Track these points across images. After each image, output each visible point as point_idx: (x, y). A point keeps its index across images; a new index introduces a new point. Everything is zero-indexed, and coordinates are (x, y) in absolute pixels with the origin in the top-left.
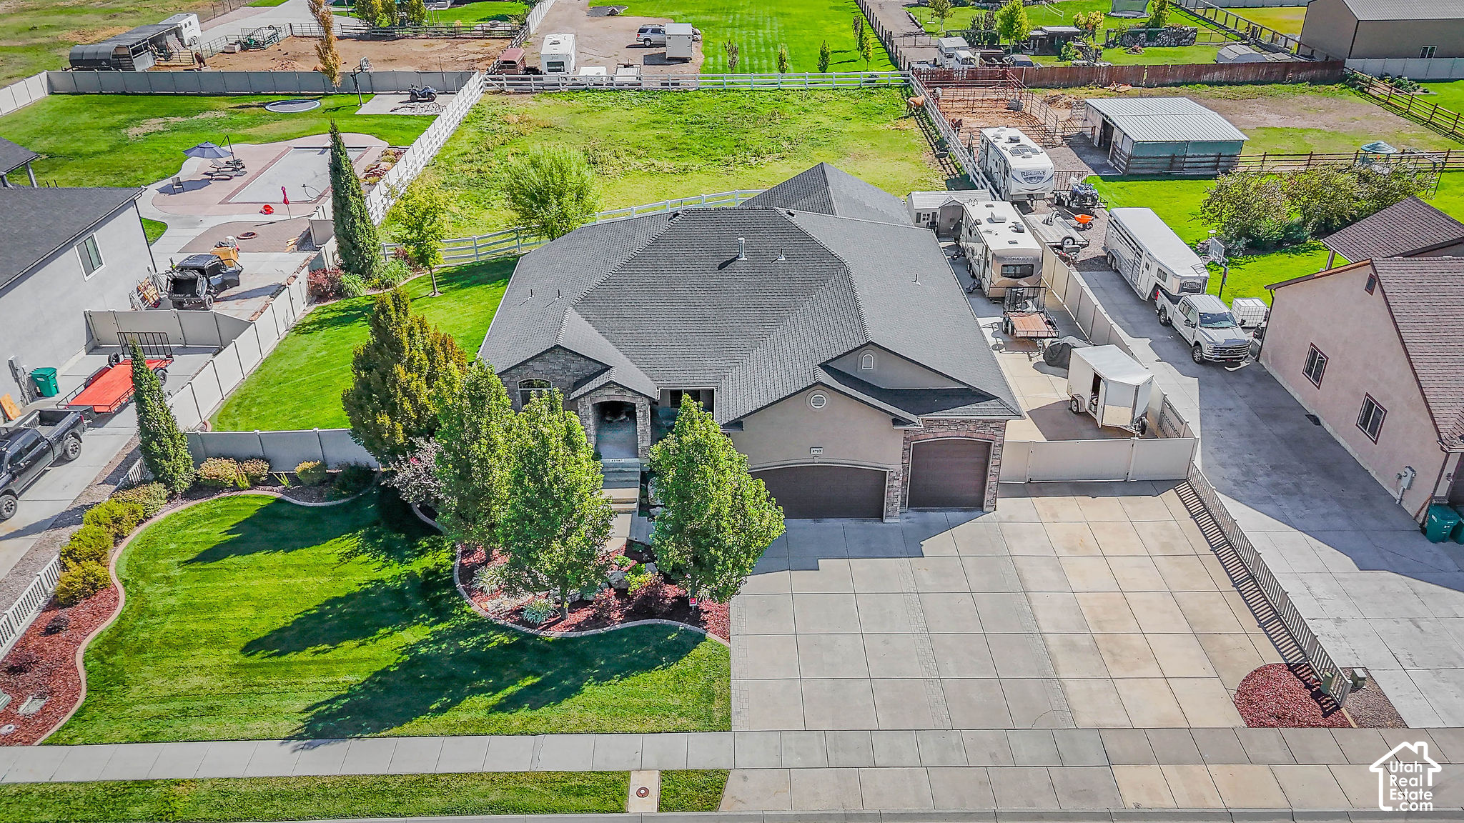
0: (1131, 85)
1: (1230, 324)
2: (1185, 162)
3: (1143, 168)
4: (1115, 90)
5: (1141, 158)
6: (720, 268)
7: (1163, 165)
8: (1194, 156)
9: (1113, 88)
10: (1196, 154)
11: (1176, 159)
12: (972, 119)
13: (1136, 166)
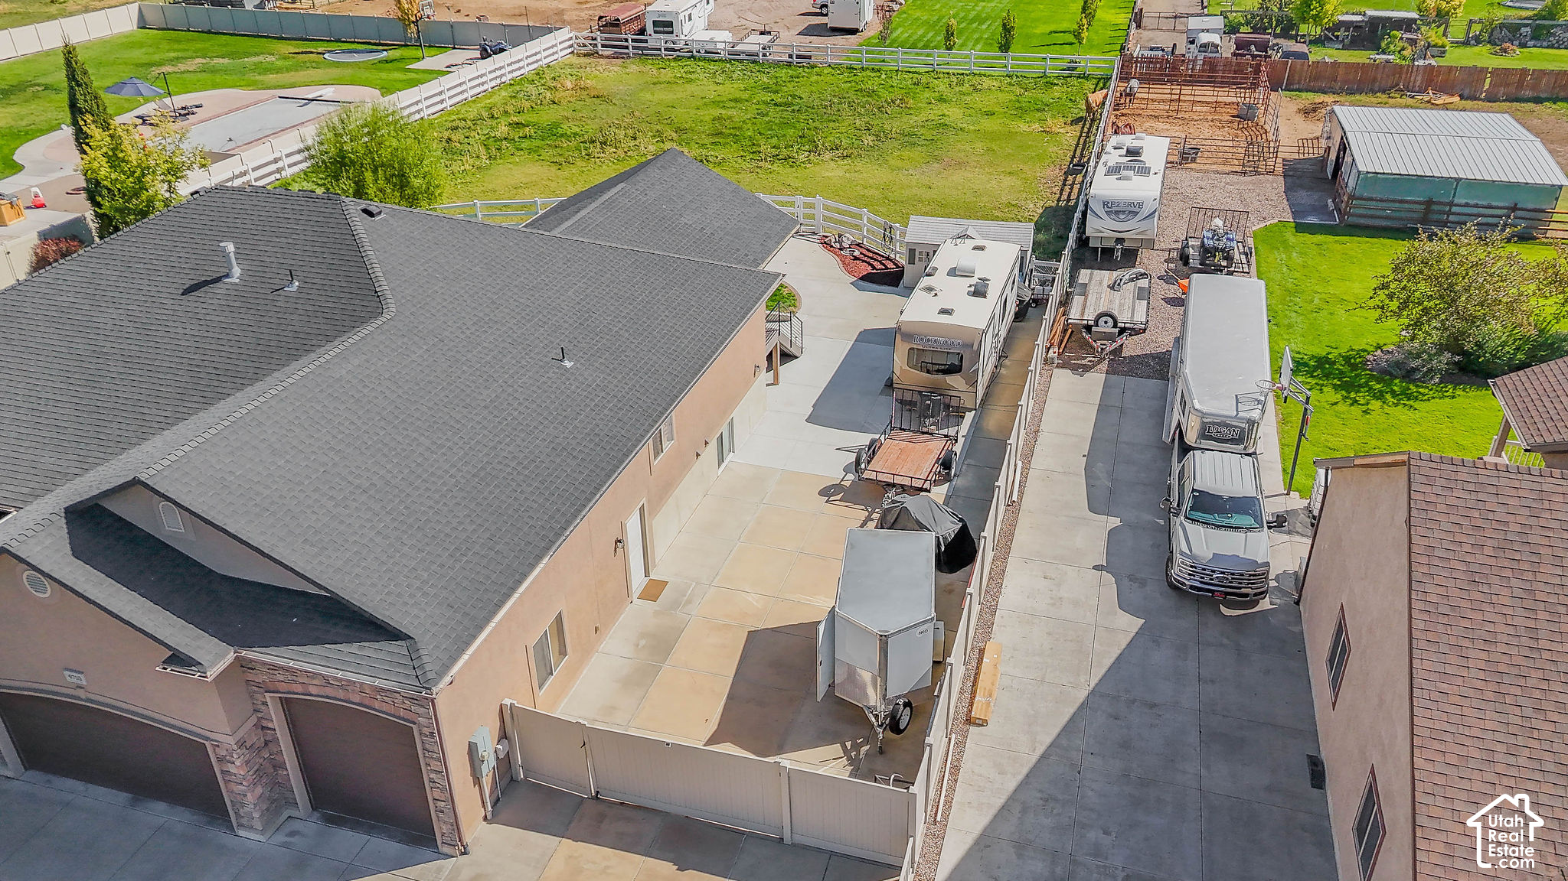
0: (1460, 96)
1: (1249, 521)
2: (1449, 213)
3: (1372, 217)
4: (1429, 102)
5: (1371, 199)
6: (185, 292)
7: (1408, 215)
8: (1467, 205)
9: (1426, 98)
10: (1471, 202)
11: (1435, 207)
12: (1167, 126)
13: (1361, 211)
